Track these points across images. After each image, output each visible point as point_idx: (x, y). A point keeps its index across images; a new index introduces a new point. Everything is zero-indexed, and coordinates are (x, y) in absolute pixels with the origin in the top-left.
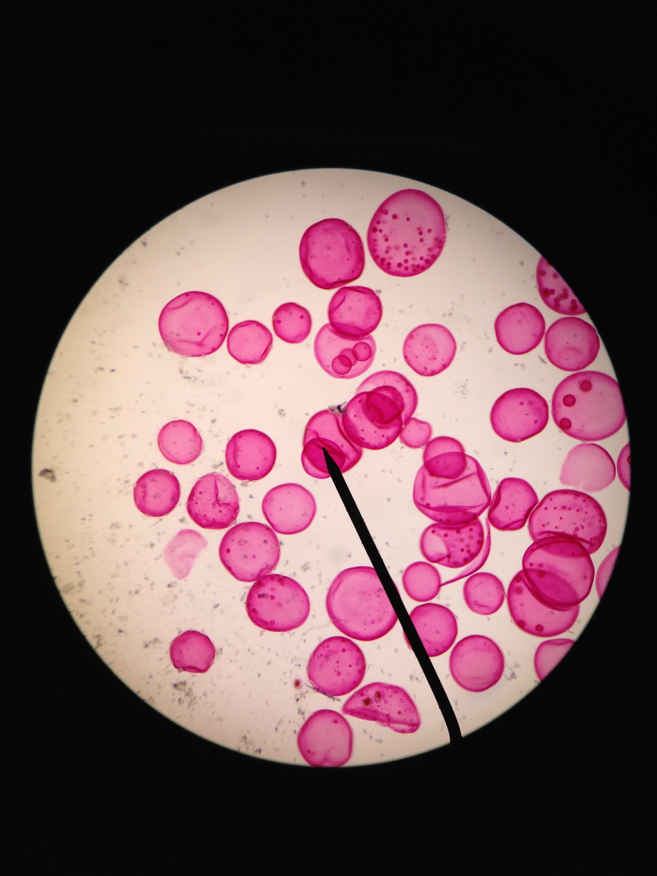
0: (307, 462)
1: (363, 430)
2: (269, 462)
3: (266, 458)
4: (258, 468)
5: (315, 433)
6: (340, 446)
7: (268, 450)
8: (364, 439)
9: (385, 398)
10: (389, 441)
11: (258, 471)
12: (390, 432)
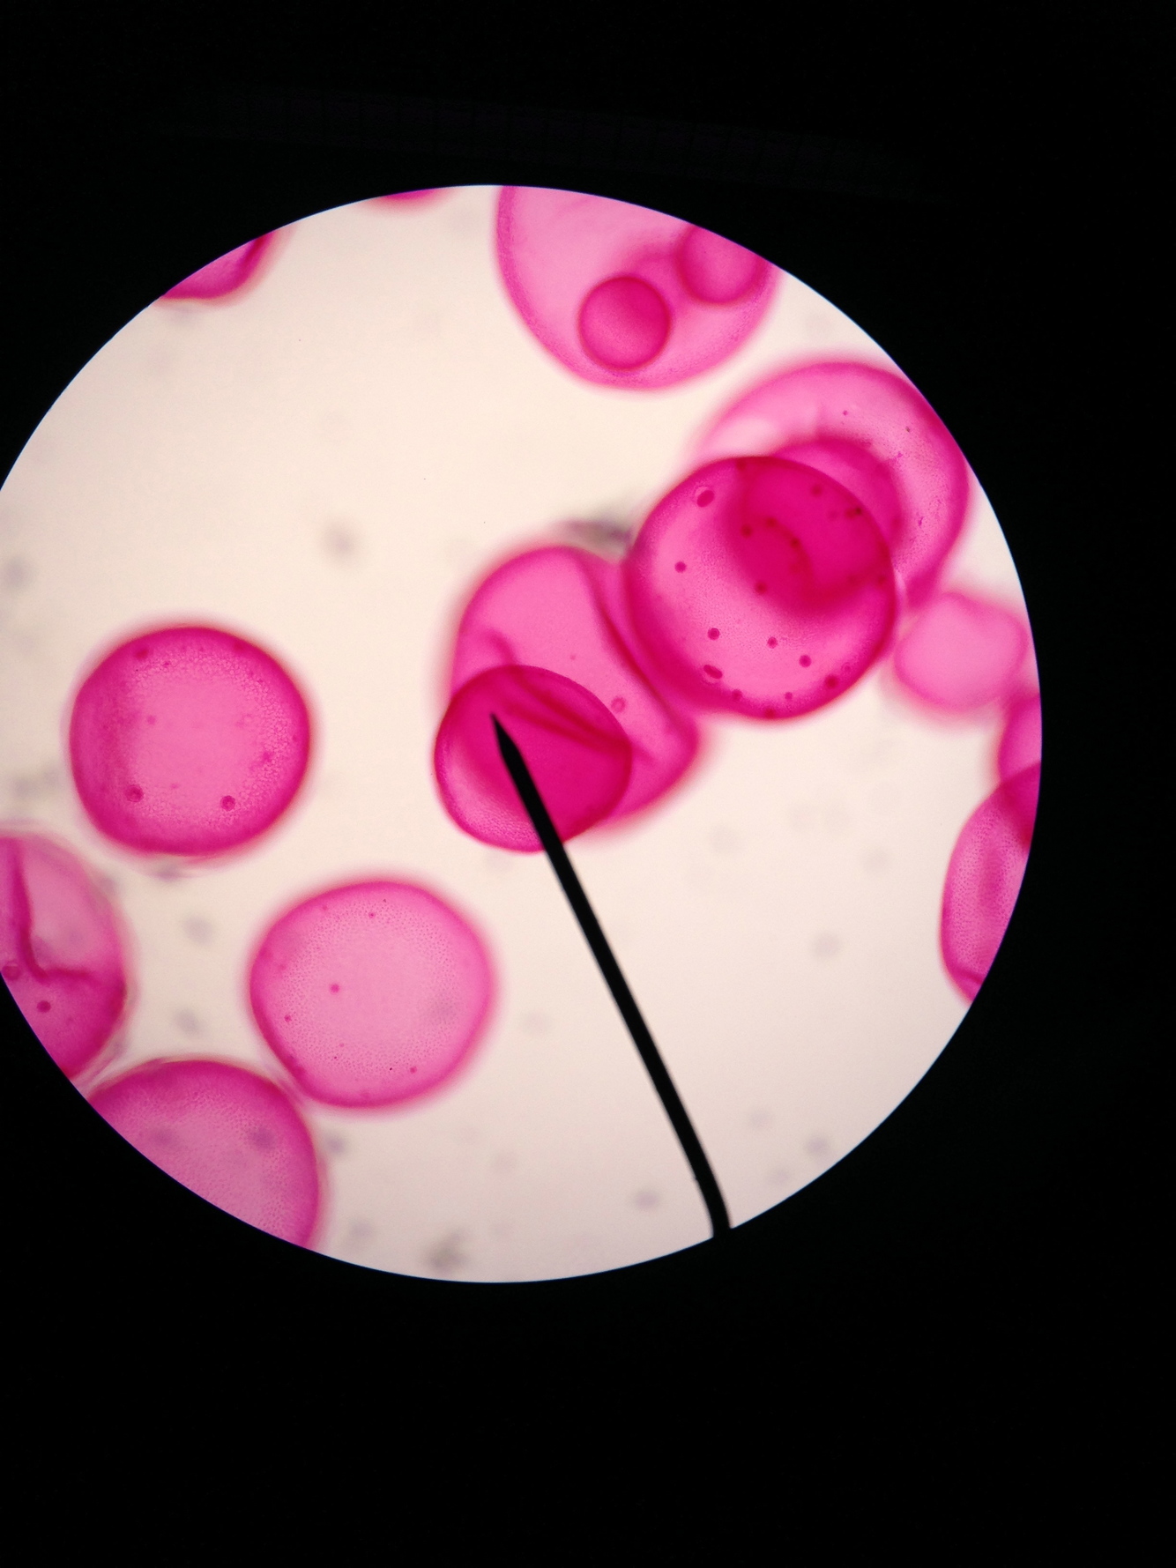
0: (458, 776)
1: (714, 634)
2: (277, 773)
3: (267, 757)
4: (228, 802)
5: (500, 643)
6: (607, 702)
7: (278, 720)
8: (717, 674)
9: (821, 484)
10: (834, 688)
11: (228, 818)
12: (839, 645)
